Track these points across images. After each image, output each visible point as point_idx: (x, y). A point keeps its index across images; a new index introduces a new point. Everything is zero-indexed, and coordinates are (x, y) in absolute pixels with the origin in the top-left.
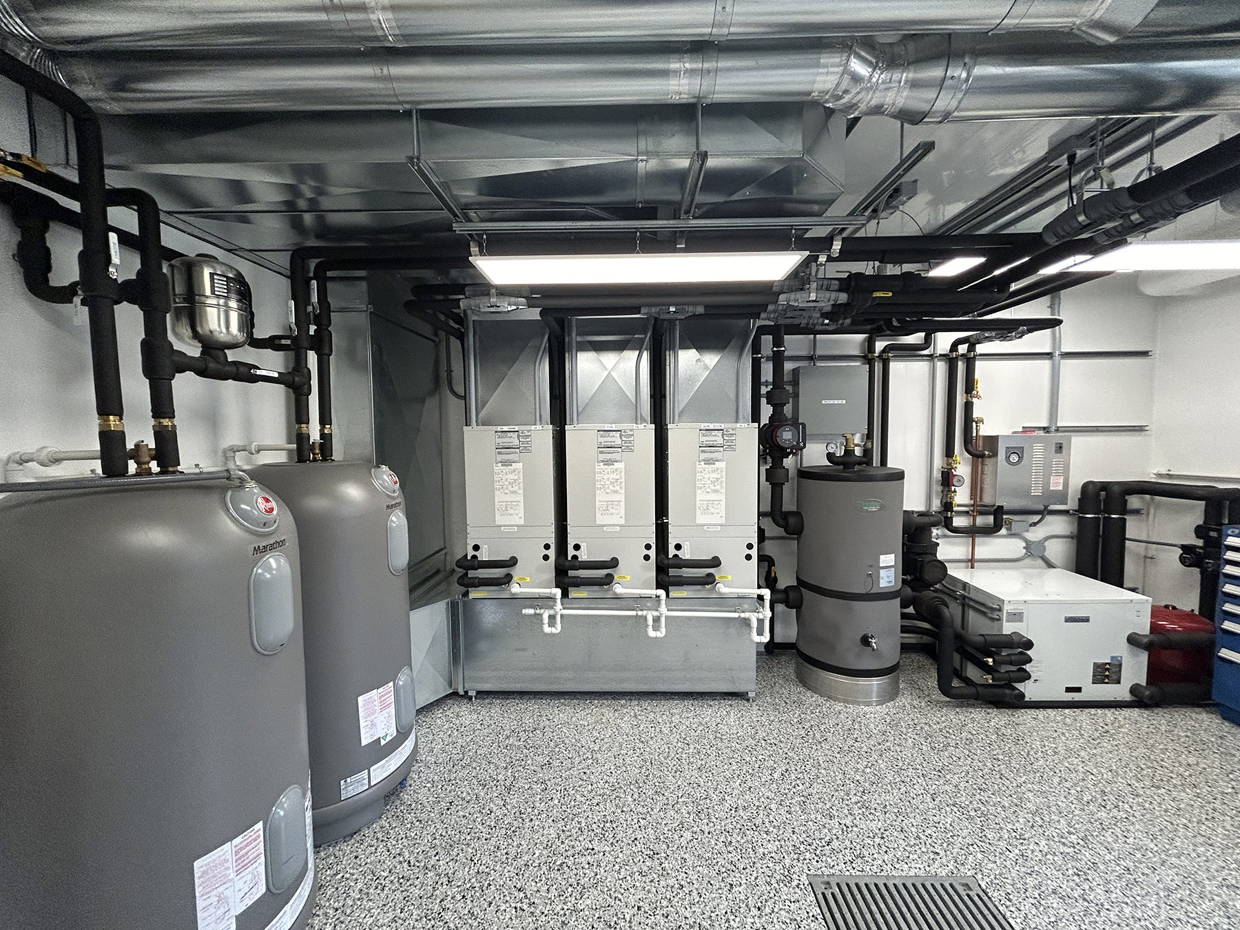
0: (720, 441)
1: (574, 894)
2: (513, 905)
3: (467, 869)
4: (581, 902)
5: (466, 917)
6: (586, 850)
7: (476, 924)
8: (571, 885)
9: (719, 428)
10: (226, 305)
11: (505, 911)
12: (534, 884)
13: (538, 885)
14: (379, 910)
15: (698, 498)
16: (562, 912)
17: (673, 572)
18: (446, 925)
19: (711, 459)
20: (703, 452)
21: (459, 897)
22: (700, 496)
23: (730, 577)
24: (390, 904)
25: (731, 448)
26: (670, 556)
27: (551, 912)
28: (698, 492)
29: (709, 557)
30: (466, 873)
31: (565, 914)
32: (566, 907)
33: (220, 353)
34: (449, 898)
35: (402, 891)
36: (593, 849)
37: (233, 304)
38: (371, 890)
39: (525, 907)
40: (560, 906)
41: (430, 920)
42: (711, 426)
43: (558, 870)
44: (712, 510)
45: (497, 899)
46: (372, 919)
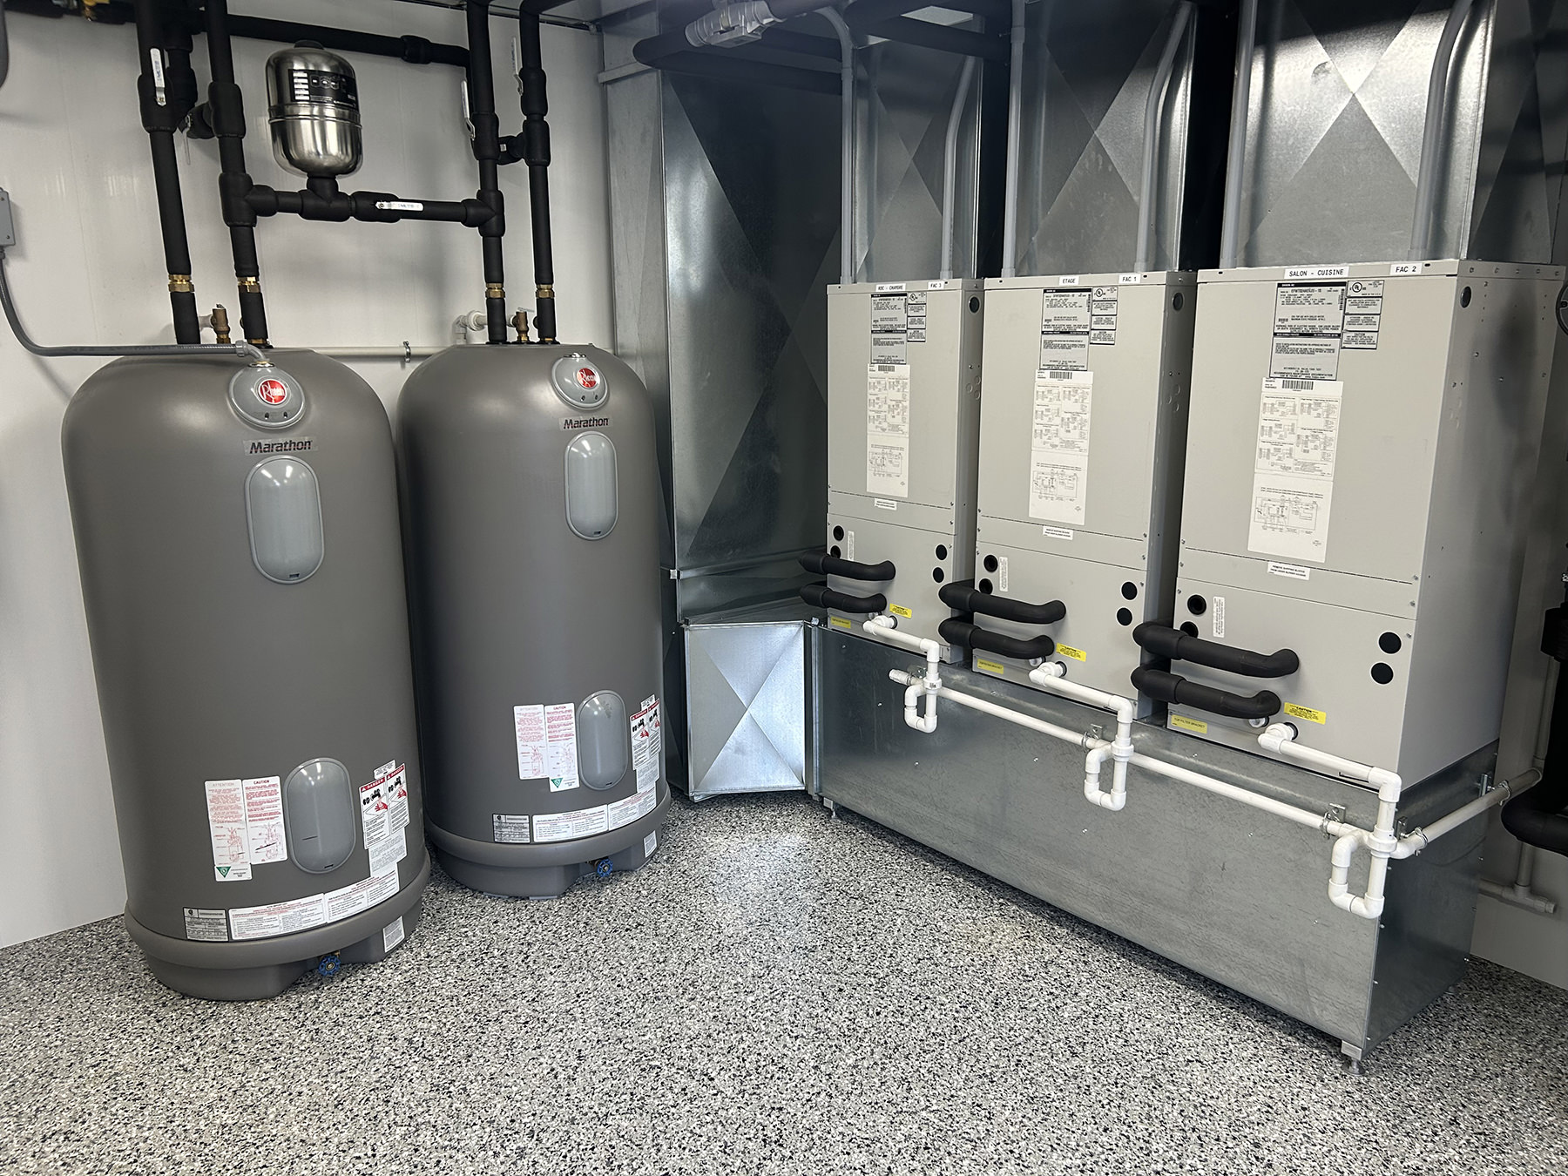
0: (1332, 316)
1: (622, 1105)
2: (554, 1065)
3: (563, 1000)
4: (618, 1117)
5: (504, 1041)
6: (703, 1074)
7: (502, 1054)
8: (632, 1094)
9: (1335, 278)
10: (322, 115)
11: (541, 1064)
12: (600, 1062)
13: (604, 1067)
14: (453, 981)
15: (1259, 481)
16: (585, 1110)
17: (1179, 667)
18: (480, 1035)
19: (1304, 371)
20: (1283, 349)
21: (523, 1019)
22: (1266, 476)
23: (1322, 717)
24: (467, 983)
25: (1364, 342)
26: (1177, 626)
27: (577, 1100)
28: (1261, 463)
29: (1267, 650)
30: (557, 1004)
31: (586, 1114)
32: (596, 1109)
33: (327, 183)
34: (514, 1014)
35: (489, 979)
36: (712, 1079)
37: (330, 111)
38: (469, 960)
39: (561, 1076)
40: (593, 1103)
41: (475, 1020)
42: (1312, 273)
43: (643, 1070)
44: (1294, 521)
45: (550, 1048)
46: (441, 984)
